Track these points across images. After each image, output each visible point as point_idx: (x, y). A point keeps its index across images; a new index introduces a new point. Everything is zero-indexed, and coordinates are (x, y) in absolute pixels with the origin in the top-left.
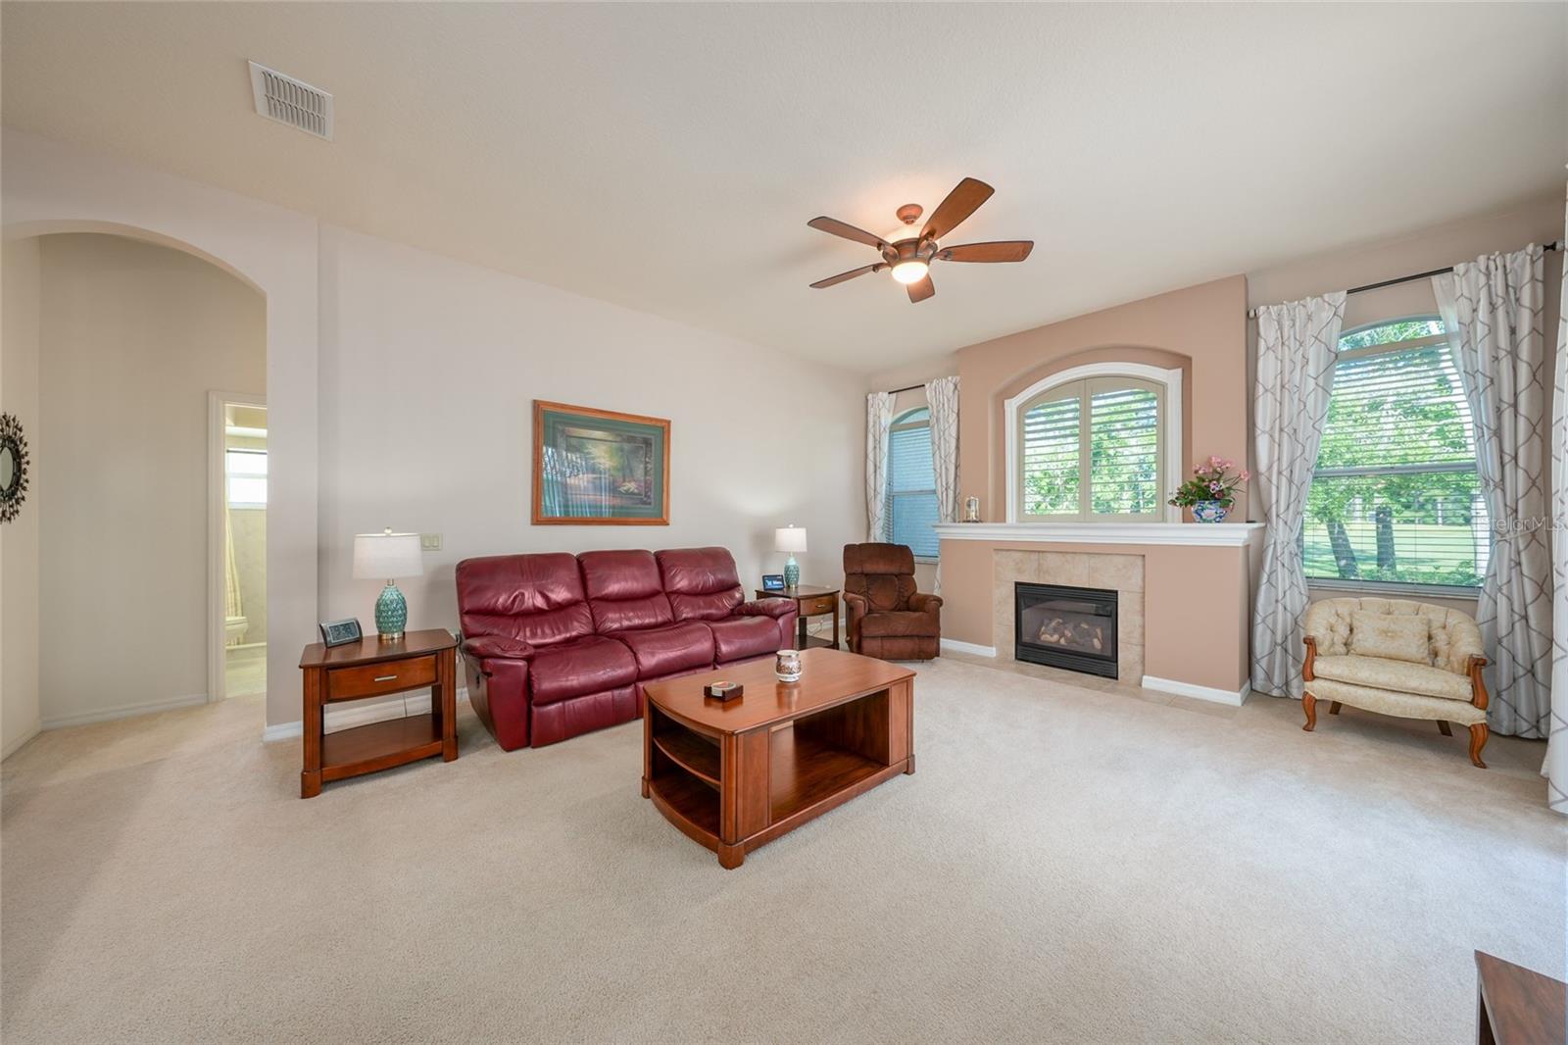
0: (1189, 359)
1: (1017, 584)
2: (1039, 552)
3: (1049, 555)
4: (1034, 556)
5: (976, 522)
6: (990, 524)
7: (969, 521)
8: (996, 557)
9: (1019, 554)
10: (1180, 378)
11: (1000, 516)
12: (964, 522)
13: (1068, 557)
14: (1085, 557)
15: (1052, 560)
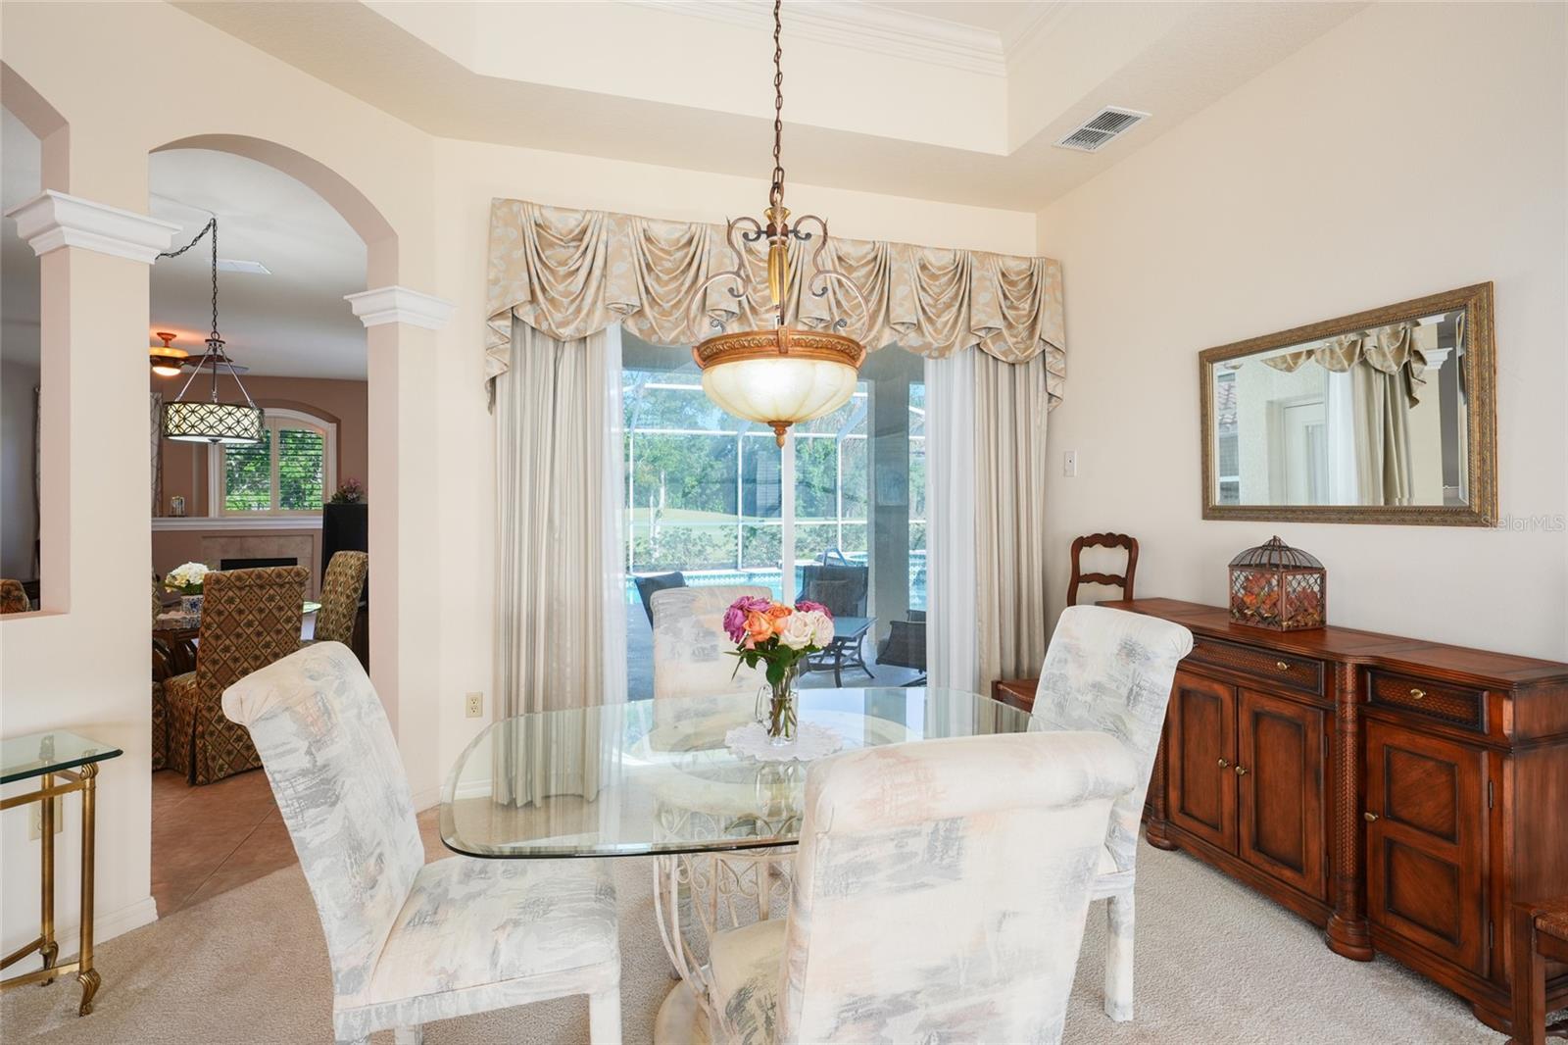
0: (340, 421)
1: (222, 561)
2: (241, 537)
3: (250, 539)
4: (239, 540)
5: (179, 516)
6: (195, 518)
7: (175, 516)
8: (205, 543)
9: (226, 539)
10: (335, 429)
11: (203, 511)
12: (170, 516)
13: (264, 539)
14: (275, 539)
15: (252, 542)
